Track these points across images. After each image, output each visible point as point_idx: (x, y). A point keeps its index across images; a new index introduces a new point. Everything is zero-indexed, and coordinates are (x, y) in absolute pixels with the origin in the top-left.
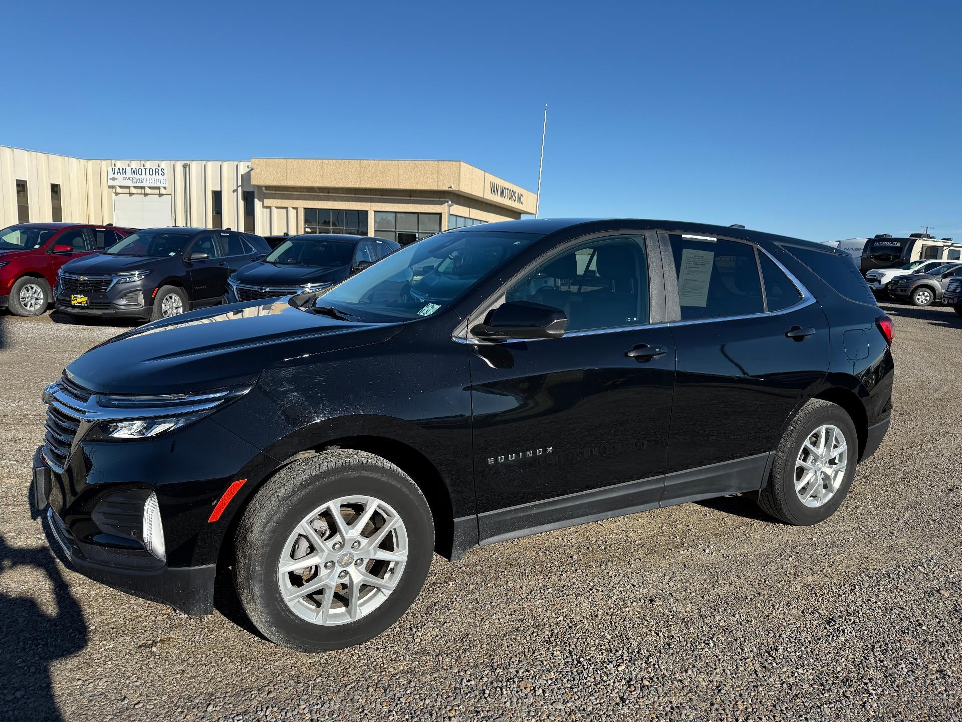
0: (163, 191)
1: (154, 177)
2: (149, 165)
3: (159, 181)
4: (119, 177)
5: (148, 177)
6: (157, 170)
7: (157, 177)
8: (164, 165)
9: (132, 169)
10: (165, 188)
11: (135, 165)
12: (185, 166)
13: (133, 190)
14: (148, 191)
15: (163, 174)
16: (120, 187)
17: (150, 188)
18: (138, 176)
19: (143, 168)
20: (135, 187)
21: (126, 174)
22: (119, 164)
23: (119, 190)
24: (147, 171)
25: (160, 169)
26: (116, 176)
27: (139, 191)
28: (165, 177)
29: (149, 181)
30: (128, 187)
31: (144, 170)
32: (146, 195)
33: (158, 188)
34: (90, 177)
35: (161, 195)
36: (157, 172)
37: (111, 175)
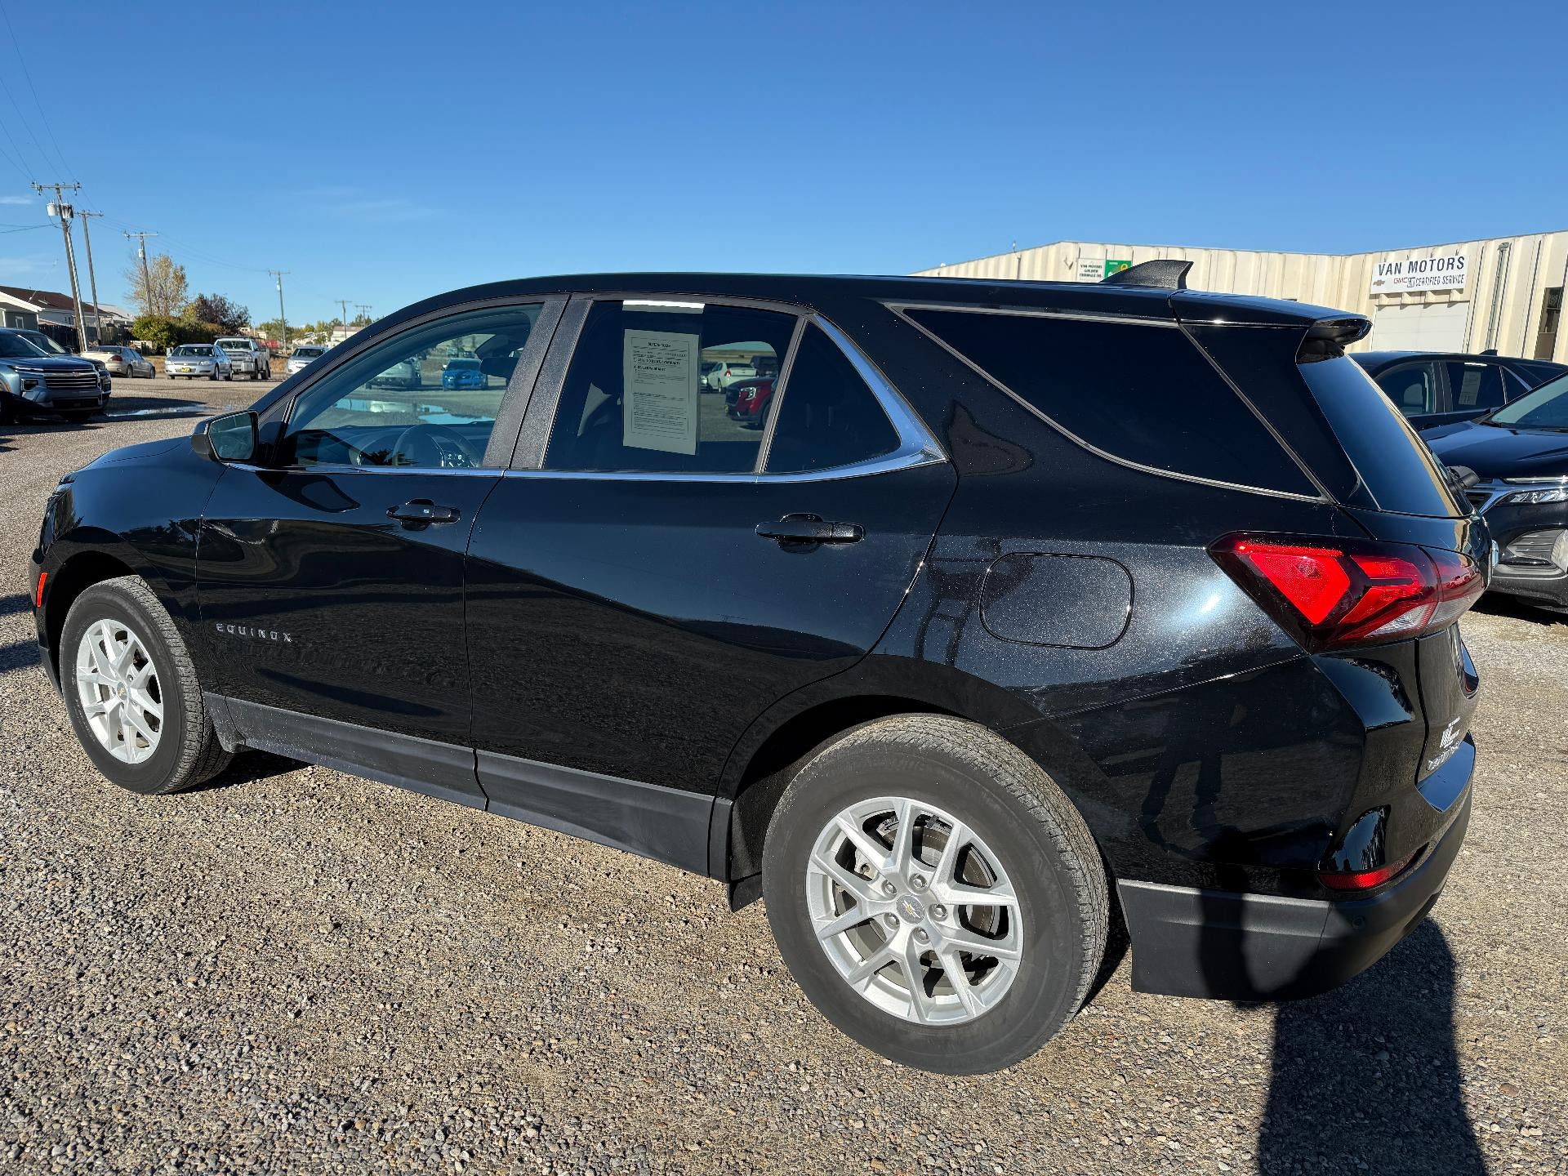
0: (1456, 296)
1: (1444, 273)
2: (1440, 253)
3: (1452, 280)
4: (1388, 278)
5: (1435, 273)
6: (1451, 261)
7: (1450, 272)
8: (1465, 250)
9: (1411, 263)
10: (1461, 291)
11: (1416, 255)
12: (1502, 249)
13: (1407, 299)
14: (1431, 298)
15: (1460, 266)
16: (1388, 295)
17: (1435, 292)
18: (1418, 275)
19: (1428, 260)
20: (1410, 294)
21: (1399, 272)
22: (1393, 258)
23: (1385, 301)
24: (1435, 263)
25: (1456, 258)
26: (1383, 278)
27: (1417, 299)
28: (1464, 271)
29: (1435, 280)
30: (1399, 295)
31: (1429, 264)
32: (1427, 305)
33: (1448, 292)
34: (1346, 283)
35: (1451, 303)
36: (1451, 264)
37: (1377, 278)
